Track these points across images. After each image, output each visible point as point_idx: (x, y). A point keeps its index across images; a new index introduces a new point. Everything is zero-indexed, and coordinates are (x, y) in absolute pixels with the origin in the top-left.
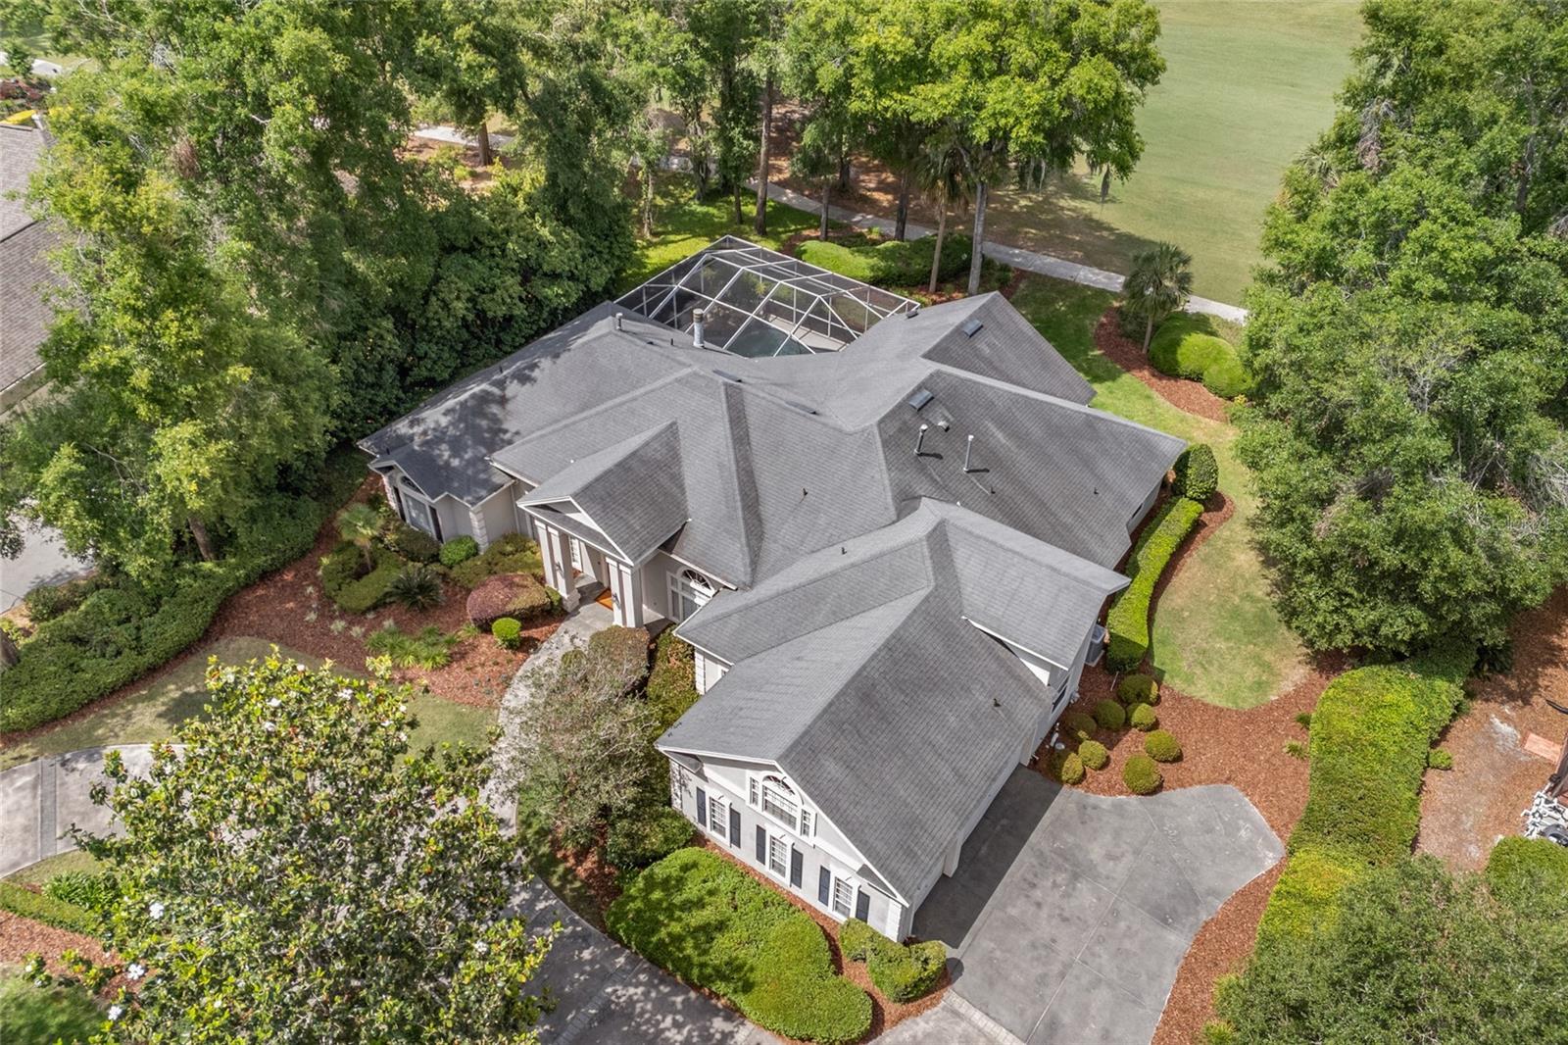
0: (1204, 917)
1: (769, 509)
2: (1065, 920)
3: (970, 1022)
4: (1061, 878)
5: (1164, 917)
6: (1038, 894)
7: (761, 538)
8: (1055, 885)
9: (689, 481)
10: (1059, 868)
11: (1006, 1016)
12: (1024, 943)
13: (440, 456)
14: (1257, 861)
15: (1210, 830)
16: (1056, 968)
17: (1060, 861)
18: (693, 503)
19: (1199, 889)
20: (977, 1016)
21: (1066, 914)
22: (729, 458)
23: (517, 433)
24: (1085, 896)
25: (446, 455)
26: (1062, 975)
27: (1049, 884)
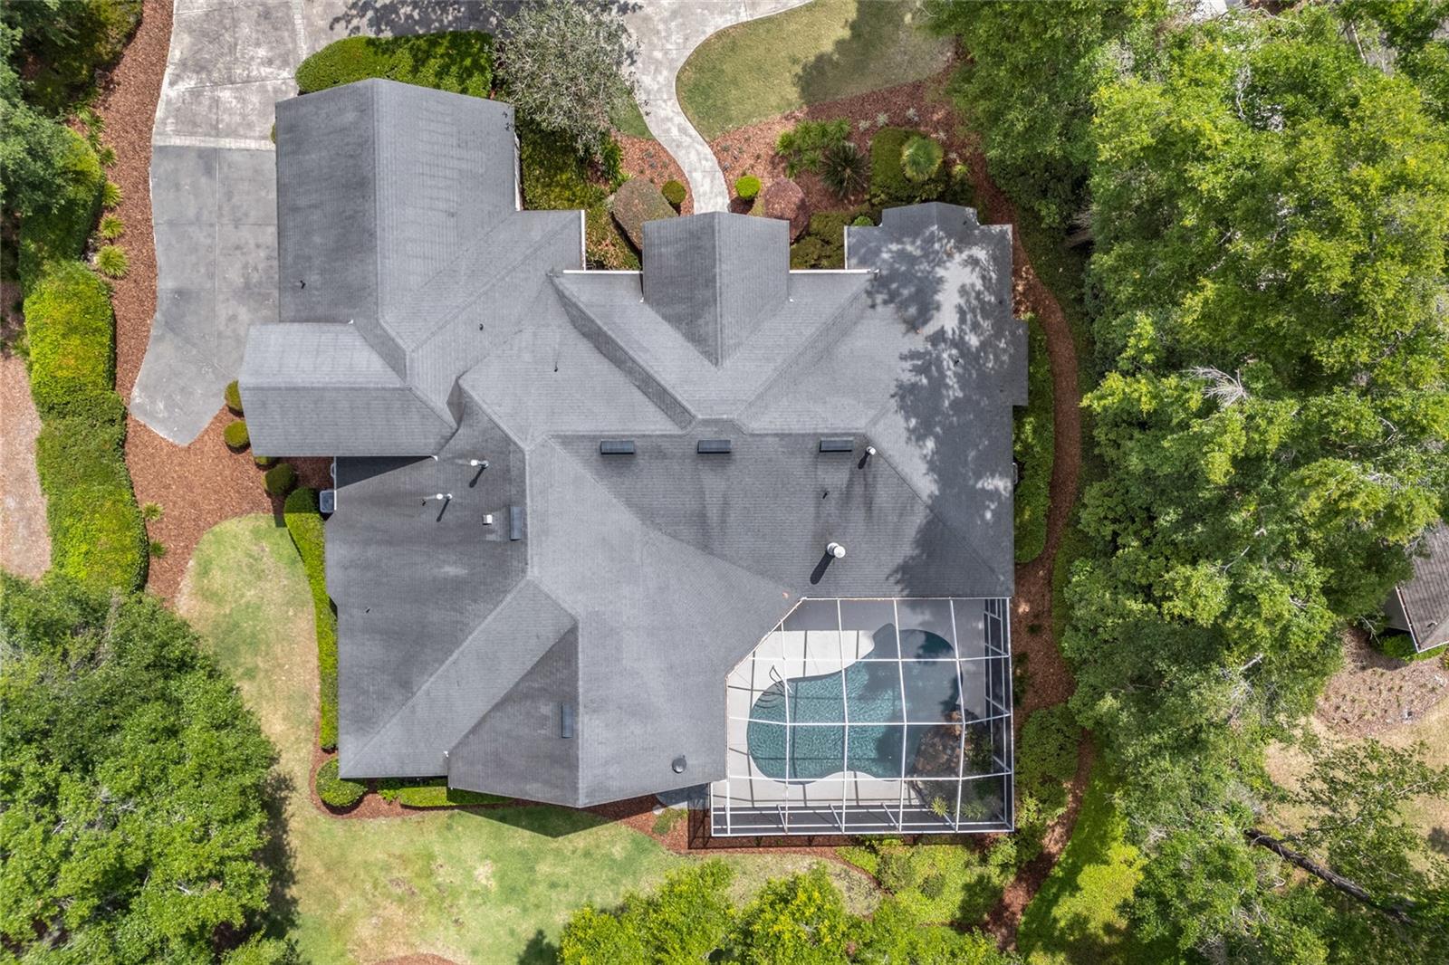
0: (158, 315)
1: (584, 349)
2: (238, 248)
3: (254, 138)
4: (255, 277)
5: (181, 294)
6: (262, 254)
7: (573, 322)
8: (256, 269)
9: (666, 327)
10: (260, 283)
11: (236, 157)
12: (253, 213)
13: (913, 243)
14: (144, 388)
15: (183, 389)
16: (226, 210)
17: (263, 291)
18: (649, 313)
19: (170, 335)
20: (252, 144)
21: (238, 252)
22: (641, 358)
23: (873, 306)
24: (235, 276)
25: (909, 248)
26: (220, 208)
27: (260, 267)
